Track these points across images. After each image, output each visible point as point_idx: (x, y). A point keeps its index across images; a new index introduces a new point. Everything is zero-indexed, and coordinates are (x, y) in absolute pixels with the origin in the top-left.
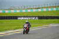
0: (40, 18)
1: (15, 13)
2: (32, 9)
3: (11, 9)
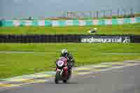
1: (74, 26)
3: (65, 18)
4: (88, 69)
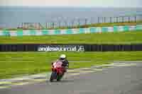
4: (44, 76)
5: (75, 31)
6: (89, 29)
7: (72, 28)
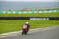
0: (51, 19)
2: (43, 10)
5: (45, 12)
6: (51, 11)
7: (44, 10)
